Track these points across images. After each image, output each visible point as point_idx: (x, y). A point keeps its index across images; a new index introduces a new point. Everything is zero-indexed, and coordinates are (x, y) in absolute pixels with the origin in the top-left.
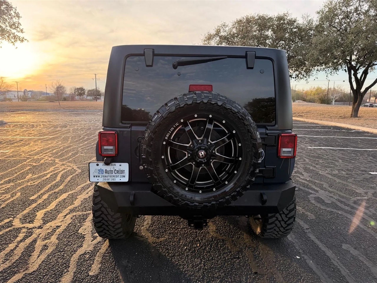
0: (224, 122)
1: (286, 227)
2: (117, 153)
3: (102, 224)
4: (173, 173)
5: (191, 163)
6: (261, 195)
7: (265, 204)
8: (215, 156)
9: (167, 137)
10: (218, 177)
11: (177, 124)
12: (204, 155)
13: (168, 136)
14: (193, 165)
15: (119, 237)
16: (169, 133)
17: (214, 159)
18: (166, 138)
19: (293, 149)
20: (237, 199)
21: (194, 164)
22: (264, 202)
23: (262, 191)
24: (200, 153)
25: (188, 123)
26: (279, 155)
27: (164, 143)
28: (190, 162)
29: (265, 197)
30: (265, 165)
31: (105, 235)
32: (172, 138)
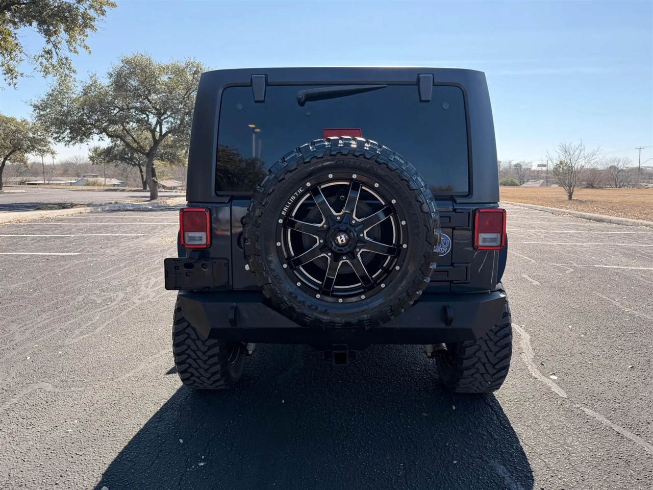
0: (377, 185)
1: (494, 374)
2: (209, 243)
3: (187, 356)
4: (296, 271)
5: (325, 255)
6: (445, 310)
7: (451, 324)
8: (364, 243)
9: (284, 211)
10: (370, 278)
11: (300, 191)
12: (344, 241)
13: (285, 209)
14: (329, 258)
15: (217, 387)
16: (288, 205)
17: (363, 247)
18: (284, 213)
19: (499, 235)
20: (401, 313)
21: (329, 256)
22: (448, 321)
23: (445, 304)
24: (338, 238)
25: (320, 189)
26: (476, 244)
27: (281, 221)
28: (322, 253)
29: (450, 314)
30: (453, 262)
31: (194, 384)
32: (293, 215)
